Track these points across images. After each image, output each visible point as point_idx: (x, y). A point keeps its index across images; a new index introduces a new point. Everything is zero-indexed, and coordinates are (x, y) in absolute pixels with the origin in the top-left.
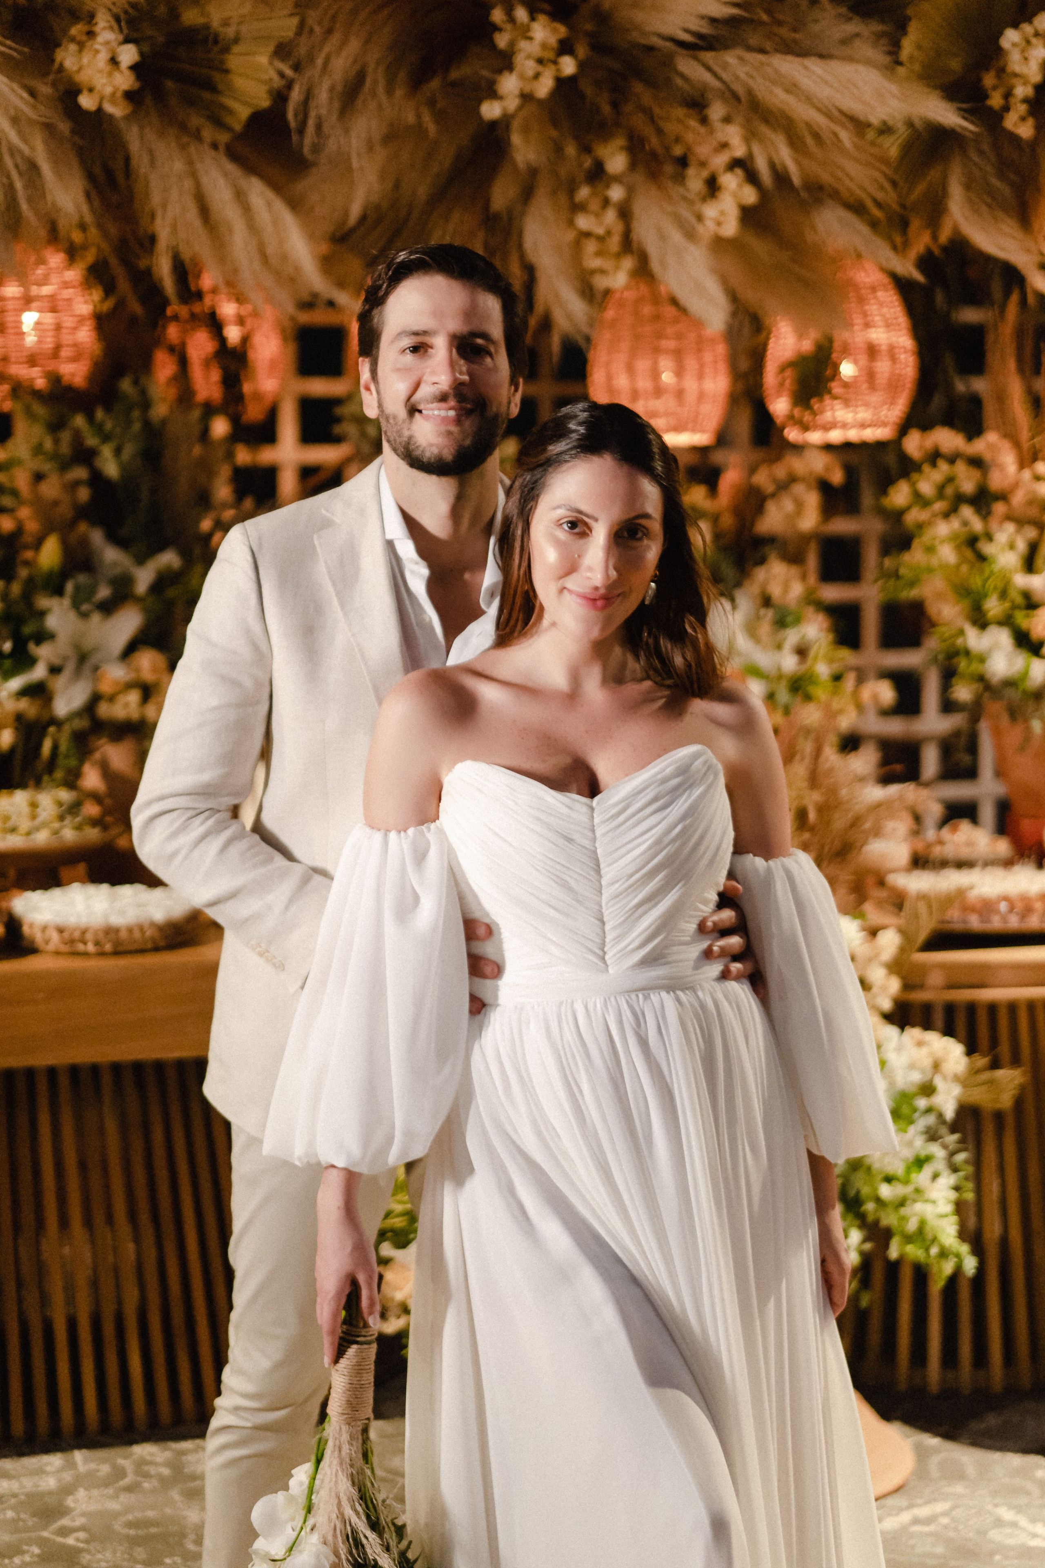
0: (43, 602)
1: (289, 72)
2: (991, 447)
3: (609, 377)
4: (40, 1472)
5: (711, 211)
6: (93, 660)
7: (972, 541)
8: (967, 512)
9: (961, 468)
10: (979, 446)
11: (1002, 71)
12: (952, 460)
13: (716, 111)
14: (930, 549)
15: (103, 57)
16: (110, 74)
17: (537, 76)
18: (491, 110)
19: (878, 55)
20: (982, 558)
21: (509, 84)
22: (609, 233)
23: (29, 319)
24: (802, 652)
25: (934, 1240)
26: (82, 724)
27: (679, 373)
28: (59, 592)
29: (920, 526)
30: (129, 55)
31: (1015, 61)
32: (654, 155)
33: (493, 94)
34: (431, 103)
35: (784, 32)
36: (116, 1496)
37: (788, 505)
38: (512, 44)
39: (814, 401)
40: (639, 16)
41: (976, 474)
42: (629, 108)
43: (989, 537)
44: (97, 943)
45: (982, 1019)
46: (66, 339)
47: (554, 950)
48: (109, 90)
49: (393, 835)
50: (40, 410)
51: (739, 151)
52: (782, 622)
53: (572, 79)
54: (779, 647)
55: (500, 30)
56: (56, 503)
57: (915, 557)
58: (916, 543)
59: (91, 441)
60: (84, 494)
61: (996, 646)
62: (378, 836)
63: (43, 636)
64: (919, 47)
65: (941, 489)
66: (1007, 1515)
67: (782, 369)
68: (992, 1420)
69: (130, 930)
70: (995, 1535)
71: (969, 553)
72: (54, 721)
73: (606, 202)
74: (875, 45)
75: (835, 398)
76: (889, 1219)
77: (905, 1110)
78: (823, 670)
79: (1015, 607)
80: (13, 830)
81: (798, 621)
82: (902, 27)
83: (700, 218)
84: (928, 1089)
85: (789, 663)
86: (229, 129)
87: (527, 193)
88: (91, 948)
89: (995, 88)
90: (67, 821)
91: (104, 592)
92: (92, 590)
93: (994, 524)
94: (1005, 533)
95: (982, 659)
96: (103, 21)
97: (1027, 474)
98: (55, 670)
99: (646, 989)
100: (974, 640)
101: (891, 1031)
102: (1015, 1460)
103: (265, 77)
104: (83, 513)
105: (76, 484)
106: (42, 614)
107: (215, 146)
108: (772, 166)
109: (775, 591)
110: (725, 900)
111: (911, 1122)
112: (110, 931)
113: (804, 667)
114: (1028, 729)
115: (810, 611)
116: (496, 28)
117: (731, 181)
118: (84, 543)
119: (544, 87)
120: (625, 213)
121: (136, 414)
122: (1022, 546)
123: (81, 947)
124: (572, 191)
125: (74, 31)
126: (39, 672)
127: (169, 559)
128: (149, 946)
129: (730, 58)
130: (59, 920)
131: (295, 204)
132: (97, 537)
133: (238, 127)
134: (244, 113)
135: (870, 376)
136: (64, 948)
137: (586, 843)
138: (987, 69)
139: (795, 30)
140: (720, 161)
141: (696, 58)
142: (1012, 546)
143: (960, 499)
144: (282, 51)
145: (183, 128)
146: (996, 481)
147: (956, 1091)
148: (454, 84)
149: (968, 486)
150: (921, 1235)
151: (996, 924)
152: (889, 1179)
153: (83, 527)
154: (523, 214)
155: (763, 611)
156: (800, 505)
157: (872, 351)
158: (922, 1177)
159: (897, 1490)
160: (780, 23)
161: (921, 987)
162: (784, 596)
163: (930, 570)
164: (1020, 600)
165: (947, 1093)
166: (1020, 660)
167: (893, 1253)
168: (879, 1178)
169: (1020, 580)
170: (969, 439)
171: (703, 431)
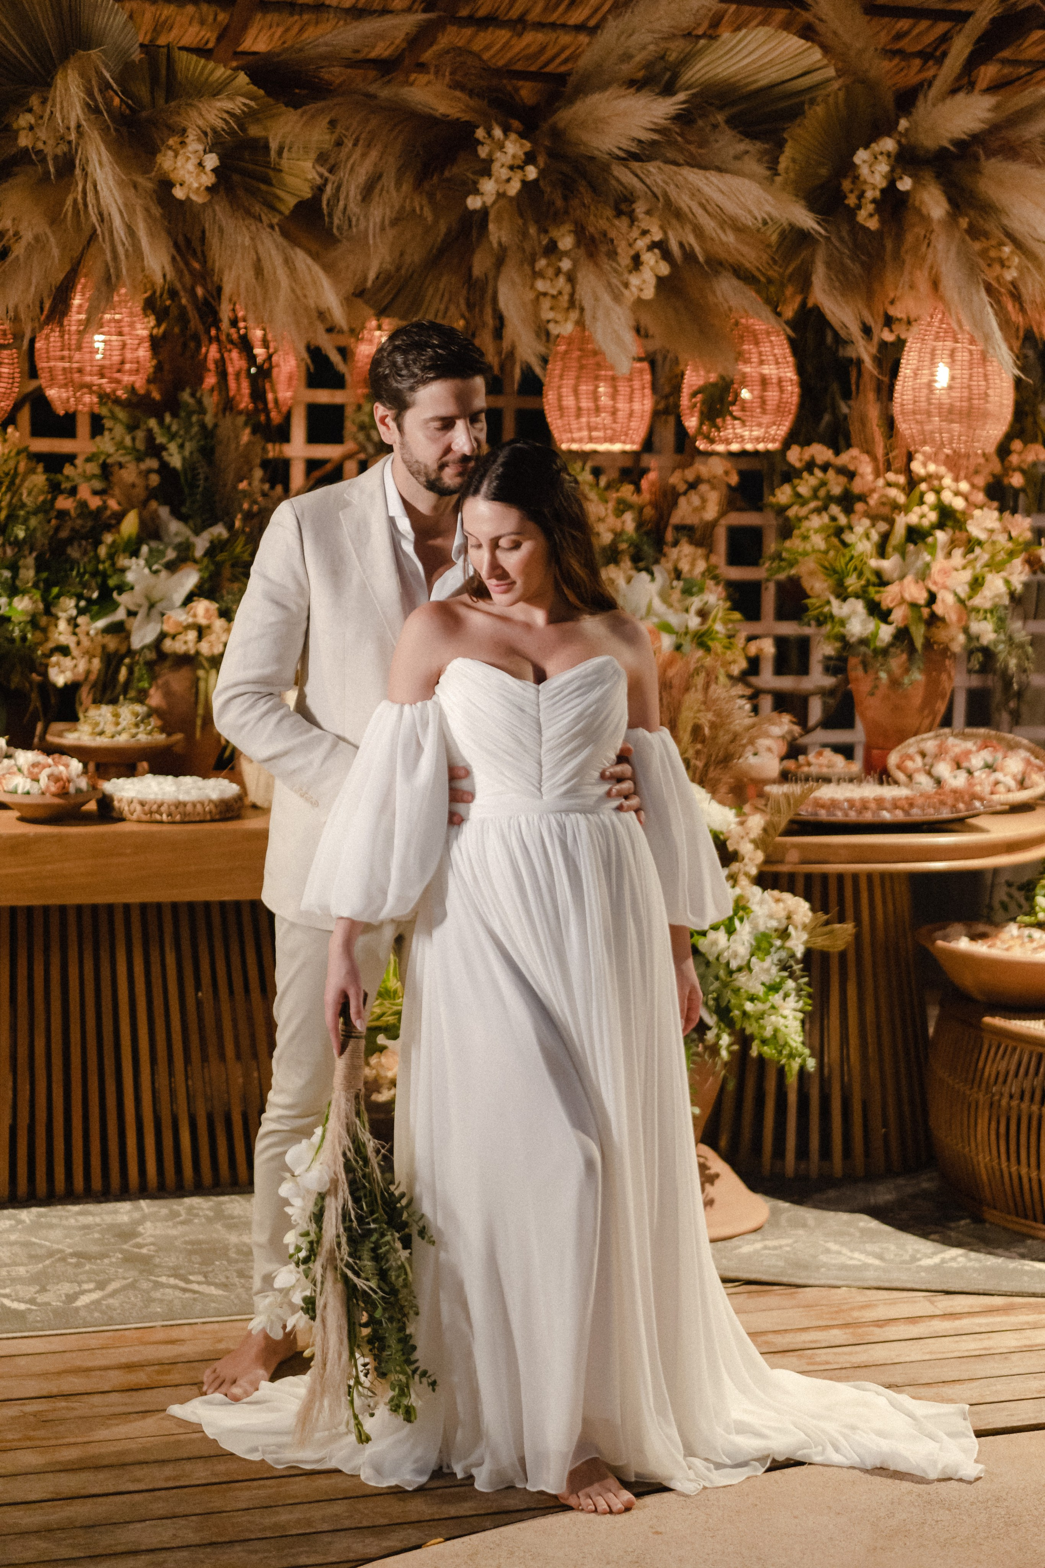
0: (123, 561)
1: (326, 174)
2: (854, 458)
3: (560, 398)
4: (116, 1212)
5: (634, 280)
6: (159, 607)
7: (839, 532)
8: (835, 509)
9: (831, 475)
10: (844, 459)
11: (856, 178)
12: (825, 468)
13: (640, 208)
14: (805, 538)
15: (194, 161)
16: (198, 175)
17: (508, 180)
18: (474, 203)
19: (761, 170)
20: (845, 545)
21: (489, 187)
22: (560, 293)
23: (99, 340)
24: (703, 614)
25: (786, 1043)
26: (151, 655)
27: (614, 396)
28: (135, 554)
29: (799, 520)
30: (212, 161)
31: (864, 171)
32: (592, 239)
33: (477, 192)
34: (431, 197)
35: (692, 148)
36: (175, 1226)
37: (695, 500)
38: (490, 154)
39: (719, 421)
40: (585, 136)
41: (843, 480)
42: (575, 202)
43: (851, 528)
44: (169, 814)
46: (129, 355)
47: (510, 784)
48: (196, 185)
49: (407, 708)
50: (121, 414)
51: (657, 236)
52: (688, 592)
53: (536, 181)
54: (687, 610)
55: (483, 144)
56: (133, 486)
57: (794, 544)
58: (796, 532)
59: (160, 439)
60: (155, 479)
61: (854, 612)
62: (396, 707)
63: (122, 588)
64: (794, 160)
65: (815, 490)
66: (834, 1247)
67: (694, 395)
68: (832, 1193)
69: (194, 805)
70: (823, 1258)
71: (835, 541)
72: (130, 652)
73: (558, 271)
74: (759, 161)
75: (735, 418)
76: (751, 1028)
77: (764, 945)
78: (719, 627)
79: (868, 583)
80: (101, 733)
81: (701, 590)
82: (780, 145)
83: (626, 285)
84: (784, 934)
85: (694, 622)
86: (281, 213)
87: (500, 262)
88: (164, 817)
89: (852, 191)
90: (142, 727)
91: (171, 554)
92: (162, 553)
93: (854, 518)
94: (862, 525)
95: (843, 623)
96: (192, 135)
97: (881, 482)
98: (131, 614)
99: (568, 811)
100: (838, 608)
101: (757, 890)
102: (845, 1216)
103: (310, 177)
104: (153, 494)
105: (150, 471)
106: (123, 570)
107: (272, 227)
108: (681, 245)
109: (685, 566)
110: (623, 758)
111: (768, 953)
112: (179, 804)
113: (705, 627)
114: (878, 678)
115: (710, 583)
116: (479, 142)
117: (650, 259)
118: (155, 516)
119: (514, 188)
120: (571, 278)
121: (194, 419)
122: (875, 536)
123: (158, 817)
124: (533, 262)
125: (171, 142)
126: (120, 615)
127: (219, 531)
128: (208, 817)
129: (652, 167)
130: (140, 797)
131: (329, 268)
132: (164, 512)
133: (287, 212)
134: (292, 202)
135: (763, 401)
136: (144, 818)
137: (534, 713)
138: (845, 176)
139: (701, 146)
140: (642, 244)
141: (627, 167)
142: (867, 536)
143: (830, 499)
144: (322, 158)
145: (248, 213)
146: (857, 486)
147: (805, 936)
148: (448, 180)
149: (837, 490)
150: (775, 1039)
151: (839, 816)
152: (752, 999)
153: (154, 504)
154: (496, 278)
155: (675, 583)
156: (704, 500)
157: (764, 382)
158: (776, 998)
159: (755, 1231)
160: (689, 142)
161: (781, 862)
162: (691, 571)
163: (805, 554)
164: (873, 579)
165: (798, 938)
166: (872, 624)
167: (754, 1053)
168: (745, 996)
169: (874, 563)
170: (837, 453)
171: (633, 443)
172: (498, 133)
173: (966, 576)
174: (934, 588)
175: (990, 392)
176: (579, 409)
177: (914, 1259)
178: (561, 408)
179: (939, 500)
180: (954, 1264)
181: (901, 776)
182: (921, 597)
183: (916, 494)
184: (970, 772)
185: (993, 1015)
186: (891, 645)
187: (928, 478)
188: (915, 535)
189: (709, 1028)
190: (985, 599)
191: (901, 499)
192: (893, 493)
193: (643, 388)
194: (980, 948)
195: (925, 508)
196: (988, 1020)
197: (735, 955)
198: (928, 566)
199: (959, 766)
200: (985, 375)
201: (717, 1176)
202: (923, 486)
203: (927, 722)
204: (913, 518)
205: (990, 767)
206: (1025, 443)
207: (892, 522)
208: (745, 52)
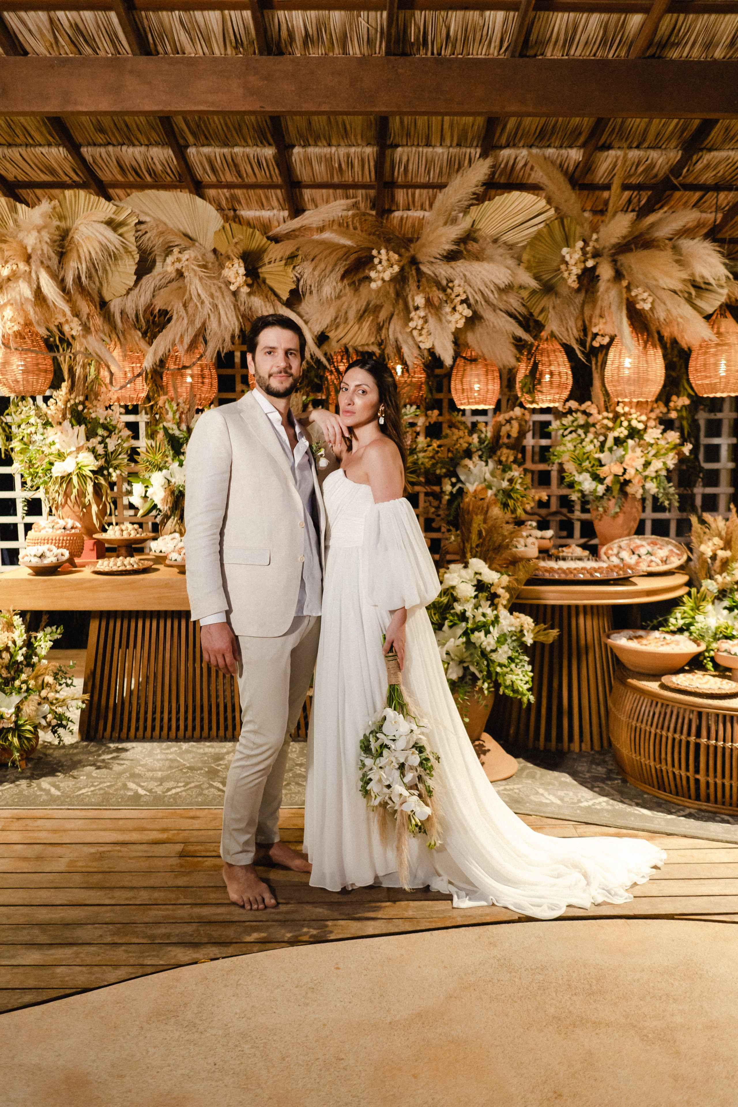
1: (298, 276)
2: (589, 407)
5: (453, 319)
7: (582, 441)
8: (580, 431)
9: (579, 414)
10: (584, 407)
12: (576, 412)
13: (457, 283)
14: (564, 445)
15: (233, 271)
16: (237, 278)
18: (374, 286)
24: (511, 481)
25: (519, 689)
30: (242, 271)
31: (569, 259)
33: (373, 280)
37: (508, 428)
38: (380, 262)
39: (533, 393)
40: (425, 250)
41: (584, 417)
45: (549, 611)
48: (238, 283)
52: (504, 471)
53: (398, 272)
54: (503, 479)
55: (376, 257)
57: (560, 448)
61: (586, 479)
65: (572, 423)
66: (541, 791)
70: (532, 798)
71: (580, 446)
73: (419, 317)
75: (540, 391)
76: (500, 680)
77: (502, 639)
78: (519, 487)
79: (594, 465)
81: (510, 469)
83: (450, 321)
84: (520, 634)
85: (505, 484)
87: (392, 315)
93: (589, 434)
94: (589, 437)
95: (580, 484)
96: (236, 260)
97: (601, 417)
100: (578, 477)
101: (505, 612)
109: (503, 459)
111: (504, 643)
113: (511, 487)
114: (598, 511)
116: (374, 257)
117: (461, 308)
119: (388, 277)
120: (427, 321)
122: (598, 443)
125: (227, 264)
129: (460, 263)
134: (287, 290)
135: (551, 382)
140: (457, 301)
142: (593, 443)
143: (578, 426)
146: (591, 420)
147: (532, 636)
149: (582, 422)
150: (512, 687)
152: (501, 666)
154: (389, 323)
155: (498, 466)
156: (512, 427)
158: (513, 665)
160: (469, 251)
161: (520, 598)
162: (506, 461)
163: (564, 452)
164: (597, 463)
165: (529, 636)
166: (594, 484)
167: (501, 693)
168: (497, 664)
169: (597, 456)
170: (580, 405)
171: (490, 405)
172: (383, 251)
173: (642, 461)
174: (626, 467)
175: (649, 369)
176: (463, 389)
177: (580, 801)
178: (456, 390)
179: (630, 425)
180: (598, 807)
181: (604, 557)
182: (620, 472)
183: (618, 421)
184: (640, 556)
185: (633, 678)
186: (604, 494)
187: (625, 414)
188: (618, 442)
189: (479, 679)
190: (651, 471)
191: (610, 424)
192: (606, 422)
193: (494, 379)
194: (633, 645)
195: (622, 429)
196: (630, 680)
197: (489, 644)
198: (623, 456)
199: (634, 553)
200: (647, 361)
201: (489, 750)
202: (623, 418)
203: (626, 532)
204: (616, 434)
205: (649, 553)
206: (678, 397)
207: (606, 437)
208: (508, 205)
